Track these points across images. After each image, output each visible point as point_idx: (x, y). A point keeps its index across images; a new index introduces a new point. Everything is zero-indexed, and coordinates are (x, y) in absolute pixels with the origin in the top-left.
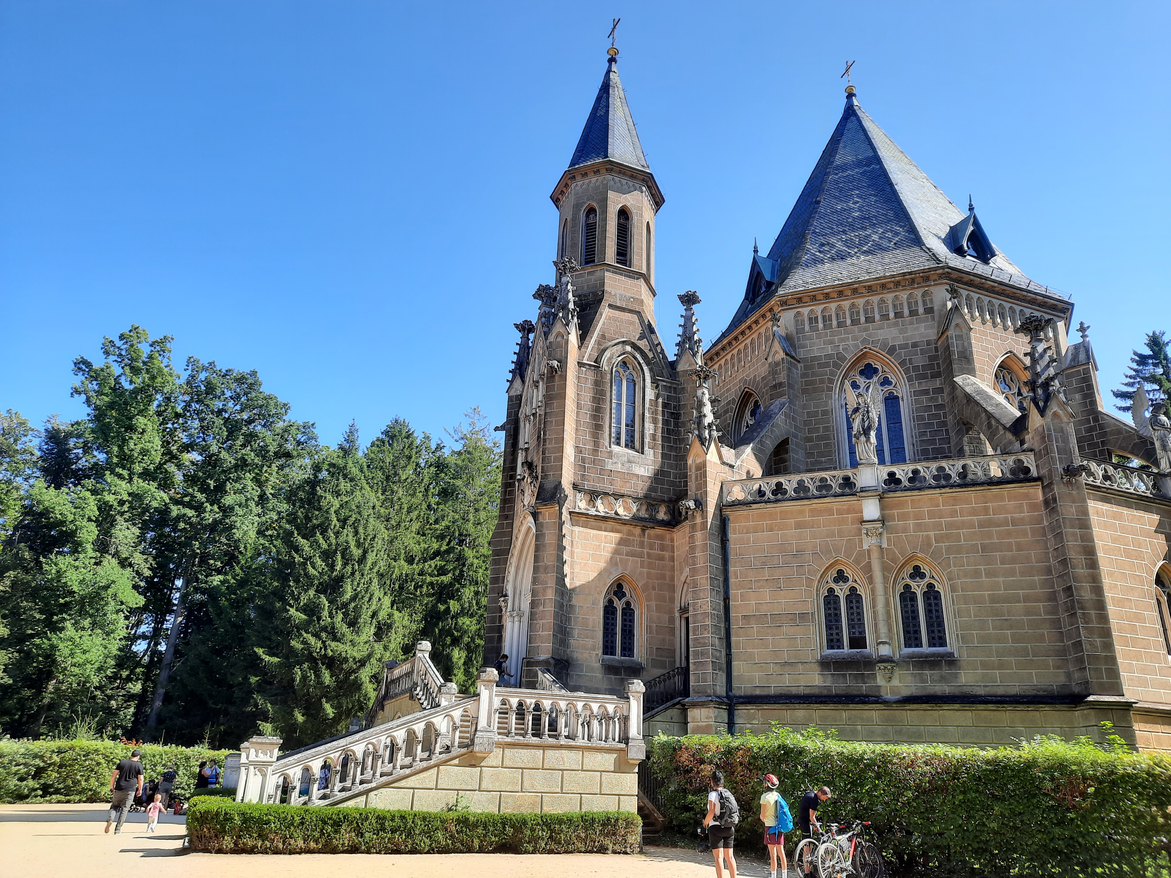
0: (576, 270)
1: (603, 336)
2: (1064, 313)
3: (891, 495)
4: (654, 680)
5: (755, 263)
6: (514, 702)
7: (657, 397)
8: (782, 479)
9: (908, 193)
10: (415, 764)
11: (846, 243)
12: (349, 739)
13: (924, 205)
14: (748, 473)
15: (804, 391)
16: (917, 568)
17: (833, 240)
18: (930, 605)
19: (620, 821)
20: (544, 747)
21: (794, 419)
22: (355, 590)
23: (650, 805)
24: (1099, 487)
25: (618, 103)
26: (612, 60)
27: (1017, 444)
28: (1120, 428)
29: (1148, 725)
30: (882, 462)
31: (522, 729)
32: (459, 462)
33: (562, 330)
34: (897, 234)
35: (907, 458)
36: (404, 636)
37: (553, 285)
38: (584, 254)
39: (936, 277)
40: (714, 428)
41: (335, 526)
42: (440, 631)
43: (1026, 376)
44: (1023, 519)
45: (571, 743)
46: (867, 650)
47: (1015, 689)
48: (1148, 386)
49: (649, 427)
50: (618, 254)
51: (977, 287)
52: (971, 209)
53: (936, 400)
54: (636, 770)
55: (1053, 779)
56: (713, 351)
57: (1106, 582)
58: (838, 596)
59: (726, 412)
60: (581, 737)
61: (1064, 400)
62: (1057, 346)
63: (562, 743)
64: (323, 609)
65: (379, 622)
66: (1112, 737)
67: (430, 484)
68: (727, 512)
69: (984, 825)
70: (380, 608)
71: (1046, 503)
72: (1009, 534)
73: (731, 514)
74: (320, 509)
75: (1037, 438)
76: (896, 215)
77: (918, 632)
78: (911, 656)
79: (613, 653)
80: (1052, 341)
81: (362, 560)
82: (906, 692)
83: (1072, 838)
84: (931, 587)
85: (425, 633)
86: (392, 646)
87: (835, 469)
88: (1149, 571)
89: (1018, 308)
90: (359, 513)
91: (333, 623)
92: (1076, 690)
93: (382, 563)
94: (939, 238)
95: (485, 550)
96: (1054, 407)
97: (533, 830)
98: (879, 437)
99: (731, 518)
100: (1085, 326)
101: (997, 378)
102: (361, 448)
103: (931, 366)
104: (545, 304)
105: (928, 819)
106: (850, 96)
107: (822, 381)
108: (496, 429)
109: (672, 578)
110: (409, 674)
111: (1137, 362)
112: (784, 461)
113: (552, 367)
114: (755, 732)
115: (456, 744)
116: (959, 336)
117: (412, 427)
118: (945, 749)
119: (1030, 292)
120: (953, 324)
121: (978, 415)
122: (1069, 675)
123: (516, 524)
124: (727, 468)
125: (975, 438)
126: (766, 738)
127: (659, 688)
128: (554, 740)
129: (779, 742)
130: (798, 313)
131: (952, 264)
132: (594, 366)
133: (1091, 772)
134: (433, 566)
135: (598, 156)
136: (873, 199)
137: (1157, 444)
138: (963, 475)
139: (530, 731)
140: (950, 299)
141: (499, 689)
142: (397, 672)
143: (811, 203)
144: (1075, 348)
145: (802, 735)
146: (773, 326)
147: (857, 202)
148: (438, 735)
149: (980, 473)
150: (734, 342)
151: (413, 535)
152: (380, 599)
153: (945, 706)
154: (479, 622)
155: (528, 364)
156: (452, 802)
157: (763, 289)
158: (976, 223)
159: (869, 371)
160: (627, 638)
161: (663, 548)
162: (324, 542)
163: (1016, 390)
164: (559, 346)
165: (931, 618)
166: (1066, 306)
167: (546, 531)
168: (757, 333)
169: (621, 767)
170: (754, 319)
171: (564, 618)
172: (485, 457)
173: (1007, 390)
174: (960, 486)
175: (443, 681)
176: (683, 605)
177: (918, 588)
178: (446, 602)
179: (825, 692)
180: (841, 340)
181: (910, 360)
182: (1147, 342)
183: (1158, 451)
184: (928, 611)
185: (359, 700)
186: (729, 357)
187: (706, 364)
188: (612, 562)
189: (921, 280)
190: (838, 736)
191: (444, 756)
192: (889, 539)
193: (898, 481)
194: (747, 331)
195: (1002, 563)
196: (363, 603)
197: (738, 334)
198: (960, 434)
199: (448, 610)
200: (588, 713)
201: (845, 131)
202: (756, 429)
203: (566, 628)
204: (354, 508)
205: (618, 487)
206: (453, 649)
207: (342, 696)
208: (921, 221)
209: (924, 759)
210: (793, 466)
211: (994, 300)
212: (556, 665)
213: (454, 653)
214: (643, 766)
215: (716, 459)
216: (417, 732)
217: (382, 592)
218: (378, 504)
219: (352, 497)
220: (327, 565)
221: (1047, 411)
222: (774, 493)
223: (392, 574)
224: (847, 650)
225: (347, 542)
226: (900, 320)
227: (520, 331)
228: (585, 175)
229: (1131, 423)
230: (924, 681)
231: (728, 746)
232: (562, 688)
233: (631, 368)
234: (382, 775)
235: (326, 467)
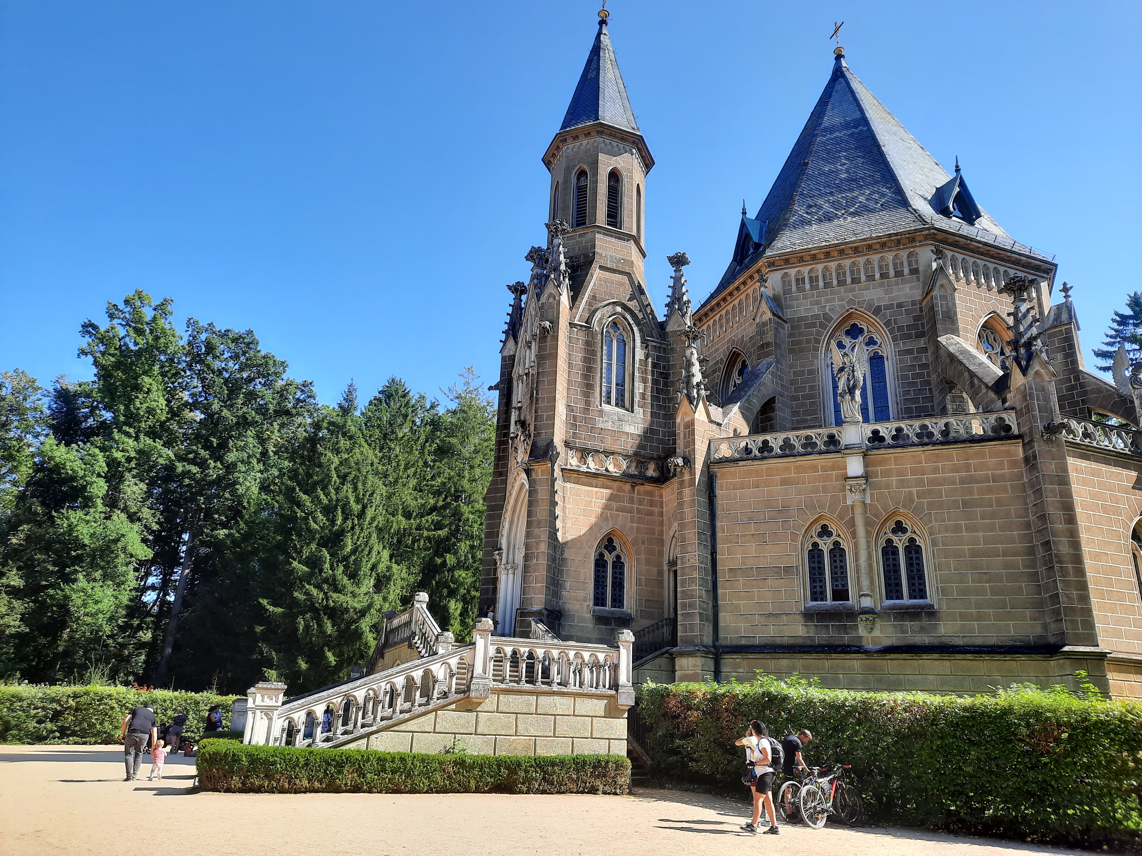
0: (568, 232)
1: (594, 297)
2: (1048, 273)
3: (875, 452)
4: (643, 630)
5: (743, 224)
6: (509, 650)
7: (647, 357)
8: (768, 437)
9: (896, 155)
10: (414, 709)
11: (833, 204)
12: (350, 685)
13: (911, 167)
14: (735, 431)
15: (791, 351)
16: (899, 523)
17: (820, 202)
18: (911, 559)
19: (611, 764)
20: (538, 694)
21: (781, 378)
22: (355, 544)
23: (638, 749)
24: (1078, 444)
25: (608, 65)
26: (602, 22)
27: (999, 403)
28: (1101, 387)
29: (1122, 675)
30: (866, 420)
31: (517, 676)
32: (455, 421)
33: (553, 291)
34: (883, 195)
35: (891, 416)
36: (402, 588)
37: (545, 247)
38: (575, 216)
39: (921, 238)
40: (703, 387)
41: (335, 482)
42: (437, 583)
43: (1009, 336)
44: (1003, 475)
45: (564, 689)
46: (850, 602)
47: (992, 639)
48: (1128, 346)
49: (639, 388)
50: (609, 216)
51: (962, 248)
52: (958, 170)
53: (921, 360)
54: (626, 715)
55: (1028, 725)
56: (702, 312)
57: (1084, 536)
58: (822, 550)
59: (714, 371)
60: (573, 684)
61: (1046, 359)
62: (1040, 306)
63: (555, 689)
64: (325, 562)
65: (378, 575)
66: (1086, 685)
67: (426, 442)
68: (715, 469)
69: (960, 768)
70: (379, 562)
71: (1027, 460)
72: (990, 490)
73: (718, 471)
74: (320, 465)
75: (1018, 397)
76: (883, 176)
77: (899, 584)
78: (892, 608)
79: (603, 604)
80: (1035, 301)
81: (361, 515)
82: (887, 642)
83: (1045, 781)
84: (912, 542)
85: (421, 586)
86: (391, 597)
87: (820, 427)
88: (1126, 526)
89: (1002, 269)
90: (359, 470)
91: (334, 575)
92: (1052, 640)
93: (381, 518)
94: (925, 199)
95: (480, 505)
96: (1036, 366)
97: (526, 771)
98: (864, 396)
99: (718, 474)
100: (1068, 286)
101: (980, 337)
102: (359, 407)
103: (915, 326)
104: (537, 265)
105: (907, 763)
106: (839, 57)
107: (808, 341)
108: (490, 388)
109: (661, 533)
110: (408, 624)
111: (1118, 322)
112: (770, 419)
113: (544, 328)
114: (741, 680)
115: (453, 690)
116: (943, 296)
117: (408, 386)
118: (924, 697)
119: (1014, 252)
120: (938, 284)
121: (961, 374)
122: (1045, 626)
123: (510, 480)
124: (715, 426)
125: (958, 397)
126: (752, 686)
127: (648, 638)
128: (547, 686)
129: (764, 689)
130: (786, 274)
131: (937, 225)
132: (585, 327)
133: (1065, 719)
134: (430, 521)
135: (589, 118)
136: (860, 160)
137: (1137, 403)
138: (945, 433)
139: (523, 678)
140: (935, 260)
141: (494, 638)
142: (396, 622)
143: (799, 164)
144: (1058, 308)
145: (786, 682)
146: (761, 286)
147: (845, 164)
148: (435, 681)
149: (962, 431)
150: (722, 303)
151: (410, 491)
152: (379, 553)
153: (925, 656)
154: (474, 575)
155: (521, 325)
156: (449, 745)
157: (751, 250)
158: (962, 184)
159: (854, 332)
160: (618, 590)
161: (652, 504)
162: (325, 498)
163: (999, 350)
164: (551, 307)
165: (912, 571)
166: (1050, 267)
167: (539, 488)
168: (745, 294)
169: (612, 712)
170: (741, 280)
171: (556, 571)
172: (479, 416)
173: (990, 350)
174: (942, 443)
175: (440, 631)
176: (671, 558)
177: (900, 542)
178: (442, 556)
179: (808, 642)
180: (828, 301)
181: (895, 320)
182: (1128, 302)
183: (1137, 410)
184: (910, 565)
185: (359, 649)
186: (717, 318)
187: (695, 325)
188: (603, 517)
189: (907, 241)
190: (820, 684)
191: (441, 702)
192: (872, 495)
193: (882, 439)
194: (735, 292)
195: (983, 518)
196: (363, 556)
197: (726, 295)
198: (943, 392)
199: (444, 563)
200: (580, 661)
201: (834, 93)
202: (743, 388)
203: (558, 580)
204: (353, 464)
205: (609, 444)
206: (449, 601)
207: (344, 644)
208: (907, 182)
209: (903, 706)
210: (780, 424)
211: (978, 261)
212: (548, 615)
213: (450, 604)
214: (632, 711)
215: (704, 418)
216: (416, 678)
217: (381, 546)
218: (376, 461)
219: (351, 454)
220: (328, 520)
221: (1029, 370)
222: (761, 450)
223: (390, 529)
224: (829, 602)
225: (347, 498)
226: (885, 280)
227: (513, 292)
228: (576, 138)
229: (1112, 382)
230: (904, 632)
231: (714, 693)
232: (555, 638)
233: (621, 328)
234: (382, 719)
235: (325, 425)
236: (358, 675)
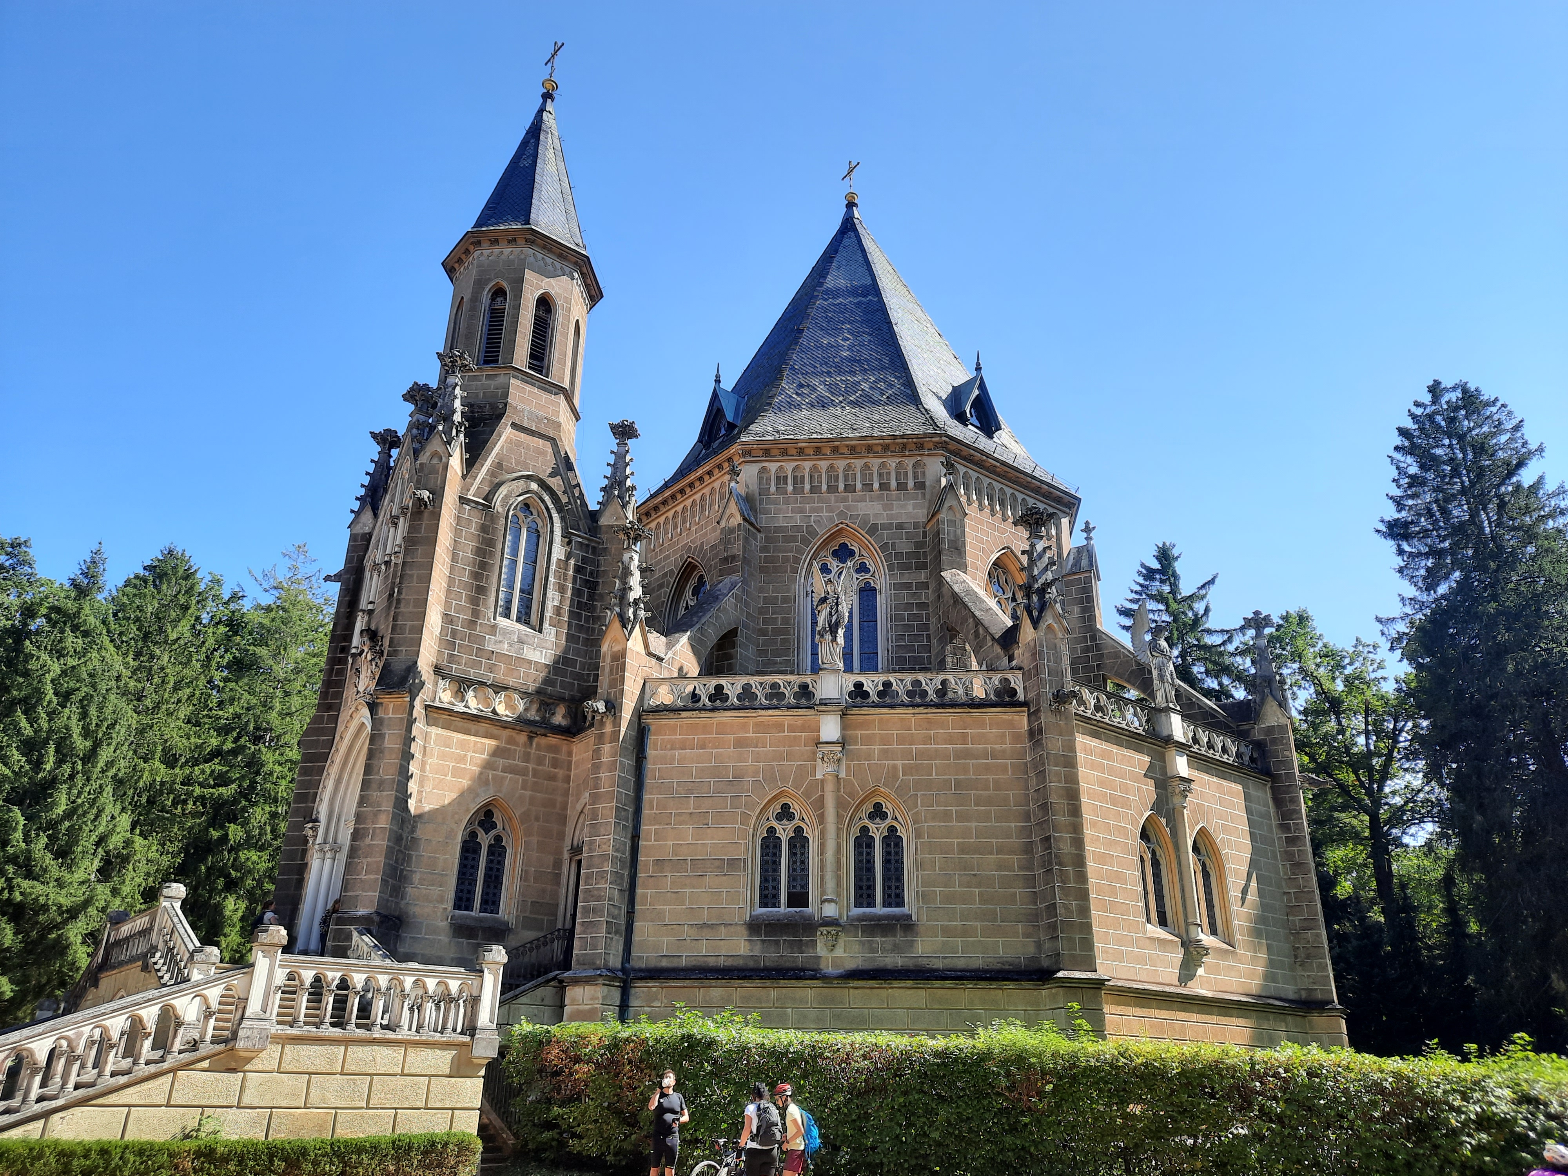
0: (470, 370)
1: (499, 466)
2: (1070, 509)
3: (856, 711)
4: (524, 946)
5: (715, 396)
6: (308, 976)
7: (568, 556)
8: (723, 681)
9: (909, 338)
10: (136, 1068)
11: (830, 387)
12: (26, 1032)
13: (925, 356)
14: (681, 669)
15: (762, 570)
16: (878, 806)
17: (815, 382)
18: (889, 853)
19: (451, 1146)
20: (347, 1042)
21: (746, 604)
22: (74, 802)
23: (497, 1122)
24: (1090, 719)
25: (550, 154)
26: (547, 96)
27: (1006, 660)
28: (1117, 650)
29: (1120, 1008)
30: (849, 668)
31: (317, 1016)
32: (266, 622)
33: (440, 449)
34: (891, 386)
35: (880, 666)
36: (148, 874)
37: (434, 385)
38: (483, 348)
39: (931, 446)
40: (642, 605)
41: (50, 702)
42: (208, 869)
43: (1021, 579)
44: (1004, 751)
45: (390, 1035)
46: (809, 910)
47: (977, 960)
48: (1152, 605)
49: (553, 599)
50: (532, 356)
51: (976, 464)
52: (978, 369)
53: (920, 598)
54: (482, 1073)
55: (1008, 1074)
56: (651, 504)
57: (1088, 832)
58: (779, 838)
59: (661, 586)
60: (406, 1027)
61: (1061, 611)
62: (1059, 546)
63: (377, 1036)
64: (15, 830)
65: (107, 853)
66: (1079, 1021)
67: (215, 650)
68: (648, 720)
69: (925, 1135)
70: (111, 832)
71: (1031, 733)
72: (987, 769)
73: (653, 722)
74: (26, 674)
75: (1028, 655)
76: (892, 361)
77: (871, 887)
78: (861, 918)
79: (469, 908)
80: (1054, 539)
81: (90, 757)
82: (851, 965)
83: (1023, 1148)
84: (892, 831)
85: (180, 873)
86: (126, 889)
87: (792, 672)
88: (1134, 821)
89: (1020, 497)
90: (94, 686)
91: (29, 851)
92: (1045, 963)
93: (123, 764)
94: (940, 398)
95: (294, 754)
96: (1049, 619)
97: (316, 1163)
98: (848, 637)
99: (652, 728)
100: (1091, 526)
101: (990, 577)
102: (107, 588)
103: (916, 554)
104: (419, 410)
105: (861, 1129)
106: (851, 205)
107: (786, 559)
108: (328, 578)
109: (565, 807)
110: (145, 933)
111: (1144, 575)
112: (729, 657)
113: (420, 500)
114: (653, 1019)
115: (208, 1038)
116: (951, 521)
117: (196, 562)
118: (889, 1038)
119: (1034, 478)
120: (946, 505)
121: (964, 620)
122: (1039, 945)
123: (343, 716)
124: (654, 661)
125: (961, 648)
126: (668, 1026)
127: (532, 958)
128: (363, 1031)
129: (684, 1031)
130: (764, 468)
131: (951, 432)
132: (482, 504)
133: (1051, 1066)
134: (208, 771)
135: (516, 219)
136: (867, 338)
137: (1155, 673)
138: (942, 692)
139: (328, 1019)
140: (945, 475)
141: (287, 956)
142: (125, 929)
143: (792, 330)
144: (1078, 551)
145: (715, 1021)
146: (731, 480)
147: (848, 339)
148: (179, 1024)
149: (961, 692)
150: (679, 496)
151: (180, 723)
152: (113, 817)
153: (896, 984)
154: (272, 857)
155: (386, 491)
156: (192, 1124)
157: (723, 432)
158: (982, 387)
159: (843, 553)
160: (492, 885)
161: (555, 764)
162: (28, 726)
163: (1010, 595)
164: (433, 470)
165: (889, 870)
166: (1072, 500)
167: (387, 732)
168: (710, 487)
169: (460, 1069)
170: (707, 468)
171: (401, 856)
172: (308, 617)
173: (1000, 594)
174: (937, 706)
175: (198, 944)
176: (575, 843)
177: (877, 830)
178: (222, 827)
179: (751, 964)
180: (813, 510)
181: (893, 544)
182: (1156, 554)
183: (1155, 682)
184: (886, 862)
185: (60, 972)
186: (670, 514)
187: (639, 520)
188: (481, 780)
189: (913, 447)
190: (760, 1022)
191: (186, 1057)
192: (848, 768)
193: (866, 695)
194: (697, 484)
195: (976, 805)
196: (85, 823)
197: (685, 486)
198: (943, 641)
199: (224, 839)
200: (420, 992)
201: (841, 248)
202: (697, 612)
203: (402, 870)
204: (85, 676)
205: (501, 675)
206: (226, 897)
207: (33, 964)
208: (920, 374)
209: (861, 1052)
210: (741, 664)
211: (994, 483)
212: (381, 923)
213: (227, 902)
214: (493, 1067)
215: (640, 648)
216: (145, 1018)
217: (119, 807)
218: (126, 673)
219: (83, 660)
220: (28, 761)
221: (1041, 624)
222: (711, 698)
223: (137, 782)
224: (783, 909)
225: (67, 728)
226: (885, 493)
227: (378, 443)
228: (495, 242)
229: (1129, 645)
230: (873, 950)
231: (615, 1038)
232: (386, 956)
233: (535, 512)
234: (76, 1088)
235: (44, 611)
236: (50, 1014)
